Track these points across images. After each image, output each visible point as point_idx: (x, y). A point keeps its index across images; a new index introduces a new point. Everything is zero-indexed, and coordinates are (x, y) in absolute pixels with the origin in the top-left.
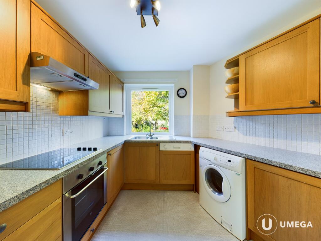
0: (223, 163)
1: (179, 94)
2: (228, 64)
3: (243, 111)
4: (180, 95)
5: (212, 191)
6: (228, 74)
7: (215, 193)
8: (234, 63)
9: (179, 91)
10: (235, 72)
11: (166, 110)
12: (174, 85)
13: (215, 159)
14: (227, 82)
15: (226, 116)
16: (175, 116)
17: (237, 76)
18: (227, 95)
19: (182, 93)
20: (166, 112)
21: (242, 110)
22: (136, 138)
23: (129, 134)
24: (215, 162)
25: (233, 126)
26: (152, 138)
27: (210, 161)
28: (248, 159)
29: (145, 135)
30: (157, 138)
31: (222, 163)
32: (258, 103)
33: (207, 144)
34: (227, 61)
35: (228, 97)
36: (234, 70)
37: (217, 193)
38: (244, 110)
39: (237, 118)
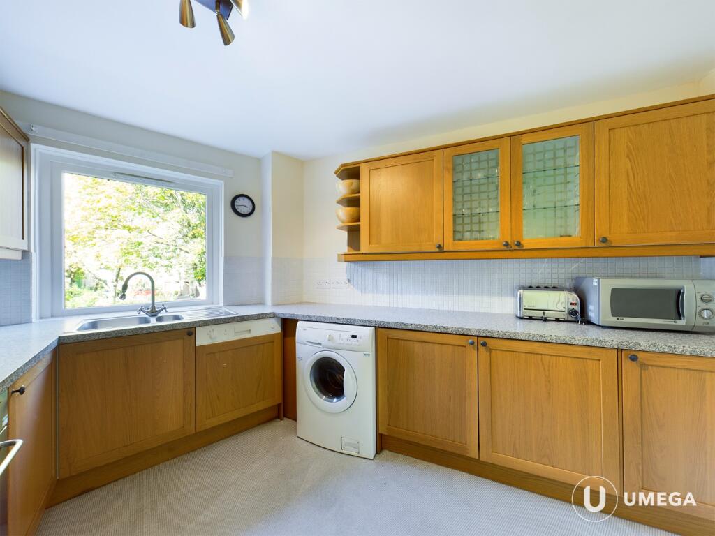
0: (343, 344)
1: (236, 207)
2: (343, 170)
3: (365, 254)
4: (239, 210)
5: (325, 400)
6: (342, 188)
7: (332, 402)
8: (351, 173)
9: (237, 200)
10: (354, 187)
11: (159, 241)
12: (222, 182)
13: (331, 339)
14: (340, 202)
15: (339, 261)
16: (225, 257)
17: (357, 195)
18: (340, 224)
19: (243, 205)
20: (157, 245)
21: (364, 252)
22: (94, 325)
23: (52, 316)
24: (330, 344)
25: (345, 278)
26: (159, 319)
27: (320, 344)
28: (379, 328)
29: (135, 314)
30: (177, 318)
31: (342, 342)
32: (387, 242)
33: (312, 315)
34: (342, 165)
35: (341, 228)
36: (352, 184)
37: (335, 400)
38: (367, 252)
39: (351, 264)
